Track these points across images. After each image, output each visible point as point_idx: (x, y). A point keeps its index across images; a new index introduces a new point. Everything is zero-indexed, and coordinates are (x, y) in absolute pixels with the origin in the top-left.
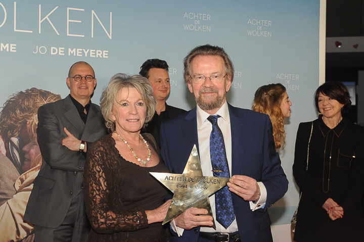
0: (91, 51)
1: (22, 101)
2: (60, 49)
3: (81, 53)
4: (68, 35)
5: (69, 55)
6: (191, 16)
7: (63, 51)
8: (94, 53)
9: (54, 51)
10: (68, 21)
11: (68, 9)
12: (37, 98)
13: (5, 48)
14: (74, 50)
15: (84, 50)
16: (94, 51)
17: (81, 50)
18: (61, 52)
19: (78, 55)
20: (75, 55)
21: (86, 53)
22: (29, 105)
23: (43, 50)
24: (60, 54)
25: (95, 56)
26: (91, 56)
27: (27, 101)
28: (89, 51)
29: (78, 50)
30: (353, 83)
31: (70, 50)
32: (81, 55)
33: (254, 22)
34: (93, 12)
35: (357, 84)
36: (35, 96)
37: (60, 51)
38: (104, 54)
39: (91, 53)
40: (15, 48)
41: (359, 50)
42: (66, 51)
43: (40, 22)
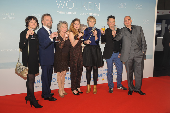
4: (89, 10)
6: (121, 4)
9: (85, 14)
10: (89, 6)
11: (89, 3)
13: (74, 13)
16: (95, 14)
18: (87, 14)
21: (93, 14)
23: (83, 14)
30: (161, 24)
33: (138, 5)
34: (95, 3)
35: (162, 24)
38: (98, 15)
40: (76, 13)
41: (163, 14)
42: (88, 14)
43: (82, 6)
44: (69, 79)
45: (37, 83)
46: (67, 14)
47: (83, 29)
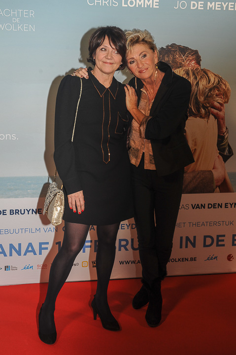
0: (230, 3)
1: (163, 57)
2: (200, 3)
3: (220, 6)
5: (208, 9)
7: (202, 6)
8: (233, 6)
9: (194, 5)
12: (176, 54)
13: (148, 4)
14: (213, 3)
15: (223, 3)
16: (233, 3)
17: (220, 3)
19: (217, 9)
20: (213, 9)
21: (225, 6)
22: (168, 61)
23: (183, 5)
24: (199, 8)
25: (233, 9)
26: (230, 9)
27: (167, 57)
28: (228, 4)
29: (217, 3)
31: (209, 3)
32: (220, 9)
36: (175, 51)
37: (199, 5)
39: (230, 6)
40: (157, 4)
44: (122, 248)
45: (11, 255)
46: (123, 5)
47: (181, 63)
